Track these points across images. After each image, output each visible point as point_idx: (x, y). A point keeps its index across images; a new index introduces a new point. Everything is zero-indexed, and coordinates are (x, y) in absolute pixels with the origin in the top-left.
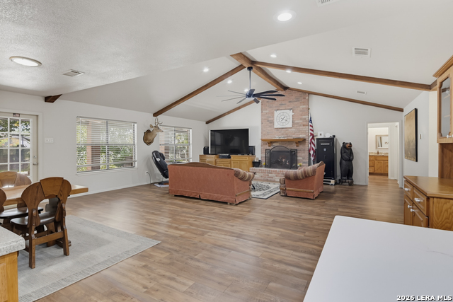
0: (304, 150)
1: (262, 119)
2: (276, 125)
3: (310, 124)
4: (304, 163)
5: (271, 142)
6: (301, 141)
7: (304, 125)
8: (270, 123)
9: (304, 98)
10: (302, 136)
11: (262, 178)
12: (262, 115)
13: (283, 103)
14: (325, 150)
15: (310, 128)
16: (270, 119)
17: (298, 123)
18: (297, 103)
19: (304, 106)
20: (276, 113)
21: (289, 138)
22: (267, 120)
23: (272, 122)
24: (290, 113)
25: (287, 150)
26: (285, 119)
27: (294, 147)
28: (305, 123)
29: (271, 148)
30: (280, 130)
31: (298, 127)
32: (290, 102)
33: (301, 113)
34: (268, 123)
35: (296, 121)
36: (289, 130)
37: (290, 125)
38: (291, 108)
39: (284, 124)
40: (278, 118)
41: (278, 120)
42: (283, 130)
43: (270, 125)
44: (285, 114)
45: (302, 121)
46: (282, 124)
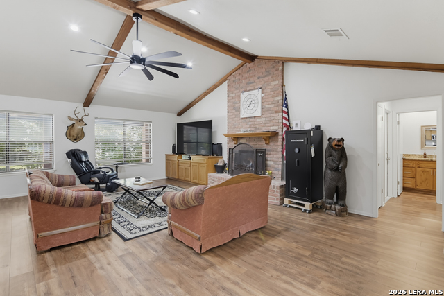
0: (277, 150)
1: (228, 107)
2: (243, 114)
3: (285, 109)
4: (276, 170)
5: (236, 138)
7: (276, 112)
8: (236, 111)
9: (277, 70)
10: (273, 128)
12: (229, 101)
13: (251, 80)
14: (297, 150)
15: (285, 115)
16: (236, 105)
17: (269, 109)
18: (267, 78)
19: (277, 82)
20: (243, 96)
21: (258, 132)
22: (234, 107)
23: (238, 110)
24: (257, 94)
25: (251, 149)
26: (253, 102)
27: (262, 145)
28: (277, 108)
29: (234, 146)
30: (247, 120)
31: (269, 115)
32: (259, 78)
33: (273, 93)
34: (234, 111)
35: (267, 106)
36: (259, 120)
37: (258, 113)
38: (260, 86)
39: (252, 111)
40: (245, 103)
41: (245, 107)
42: (251, 120)
43: (236, 113)
44: (252, 96)
45: (273, 106)
46: (249, 112)
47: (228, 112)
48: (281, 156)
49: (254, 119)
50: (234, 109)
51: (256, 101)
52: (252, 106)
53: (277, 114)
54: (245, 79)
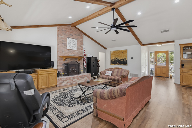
2: (69, 48)
5: (66, 58)
6: (80, 58)
9: (81, 35)
10: (81, 55)
11: (68, 84)
12: (58, 38)
13: (72, 34)
15: (84, 51)
16: (64, 42)
18: (78, 36)
19: (81, 39)
20: (68, 40)
22: (62, 43)
24: (76, 41)
26: (74, 44)
28: (82, 49)
29: (66, 62)
30: (70, 50)
31: (79, 50)
32: (75, 35)
33: (80, 43)
35: (78, 47)
37: (76, 49)
38: (76, 38)
39: (73, 47)
40: (69, 43)
41: (69, 44)
42: (72, 51)
43: (64, 46)
44: (73, 41)
45: (80, 47)
46: (71, 47)
47: (58, 44)
48: (83, 65)
49: (73, 51)
51: (75, 44)
52: (73, 45)
53: (82, 51)
54: (68, 32)
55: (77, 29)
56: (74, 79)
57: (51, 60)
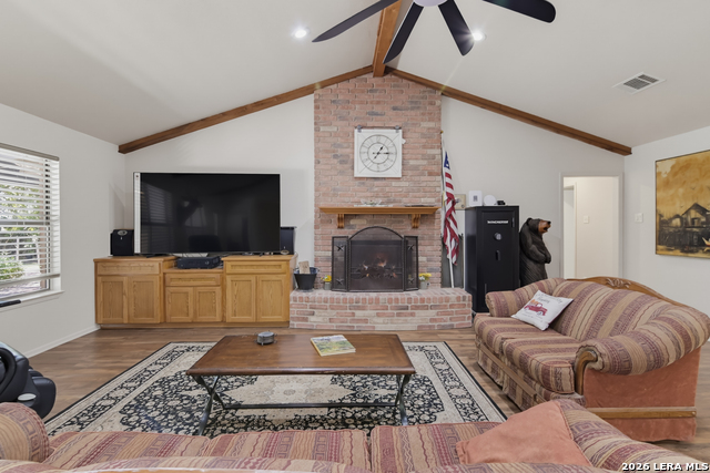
0: (431, 238)
1: (317, 151)
2: (361, 170)
3: (446, 170)
4: (431, 270)
5: (345, 216)
6: (424, 215)
7: (430, 174)
8: (342, 162)
9: (432, 104)
10: (427, 201)
11: (334, 326)
12: (318, 139)
13: (377, 109)
14: (499, 237)
15: (447, 180)
16: (340, 151)
17: (416, 168)
18: (413, 113)
20: (360, 137)
21: (394, 205)
22: (334, 155)
23: (348, 161)
24: (395, 139)
25: (396, 238)
26: (385, 150)
27: (406, 229)
28: (435, 169)
29: (348, 232)
30: (369, 182)
31: (417, 178)
32: (395, 109)
33: (424, 140)
34: (336, 161)
35: (412, 162)
36: (394, 184)
37: (396, 171)
38: (399, 124)
39: (382, 167)
40: (364, 150)
41: (365, 156)
42: (376, 183)
43: (339, 167)
44: (383, 140)
45: (425, 162)
46: (375, 167)
47: (317, 162)
48: (440, 248)
49: (384, 182)
50: (335, 157)
51: (392, 150)
52: (381, 158)
53: (433, 178)
54: (361, 103)
55: (405, 81)
56: (359, 308)
57: (282, 225)
